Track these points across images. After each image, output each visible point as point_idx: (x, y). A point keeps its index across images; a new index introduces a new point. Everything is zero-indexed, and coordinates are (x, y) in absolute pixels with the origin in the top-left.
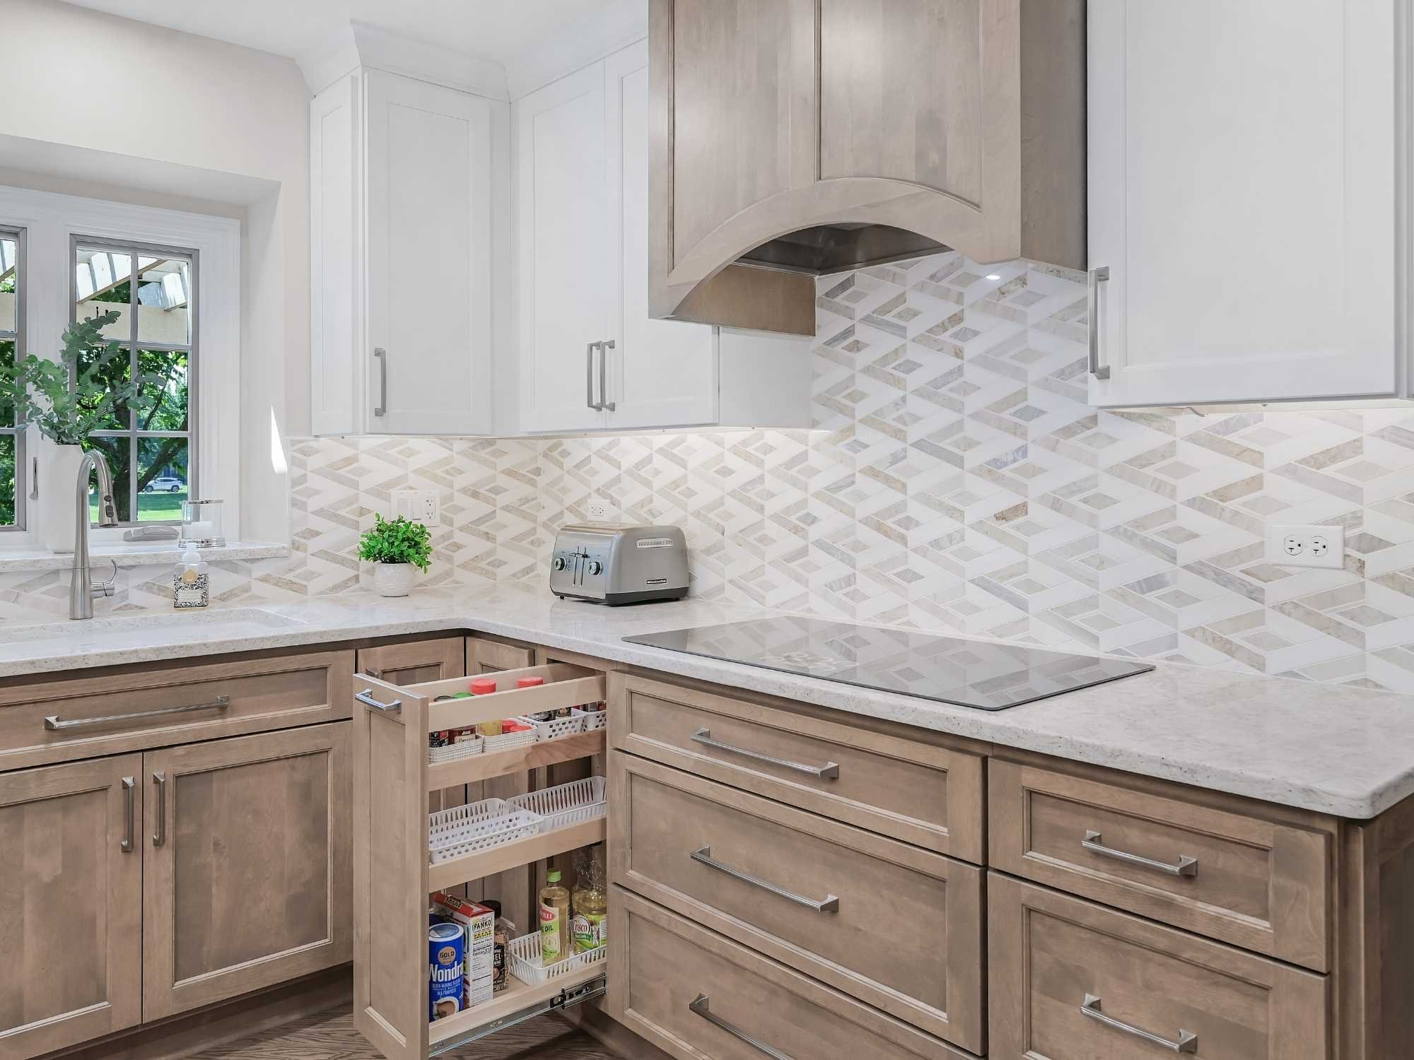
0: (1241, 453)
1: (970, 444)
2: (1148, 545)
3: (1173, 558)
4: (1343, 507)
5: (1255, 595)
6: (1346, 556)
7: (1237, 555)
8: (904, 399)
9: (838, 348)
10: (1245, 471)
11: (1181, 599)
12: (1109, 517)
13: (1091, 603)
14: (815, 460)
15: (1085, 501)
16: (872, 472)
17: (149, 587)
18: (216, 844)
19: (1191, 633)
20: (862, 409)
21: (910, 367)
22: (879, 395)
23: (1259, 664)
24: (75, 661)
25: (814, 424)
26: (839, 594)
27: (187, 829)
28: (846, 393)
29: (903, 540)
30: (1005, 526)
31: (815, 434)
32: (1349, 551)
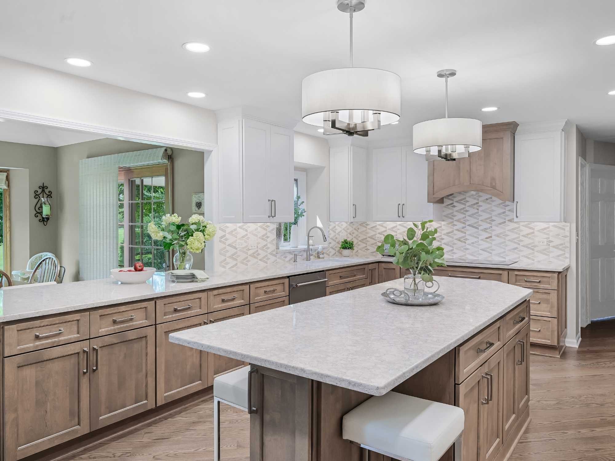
0: (530, 228)
1: (480, 226)
2: (515, 243)
3: (519, 244)
4: (546, 236)
5: (533, 250)
6: (547, 243)
7: (529, 244)
8: (465, 217)
9: (449, 206)
10: (532, 231)
11: (521, 251)
12: (508, 238)
13: (504, 252)
14: (444, 227)
15: (503, 235)
16: (458, 230)
19: (522, 256)
20: (456, 218)
21: (467, 211)
22: (460, 216)
23: (533, 260)
25: (443, 221)
26: (449, 253)
28: (451, 215)
29: (465, 243)
30: (488, 240)
32: (548, 243)
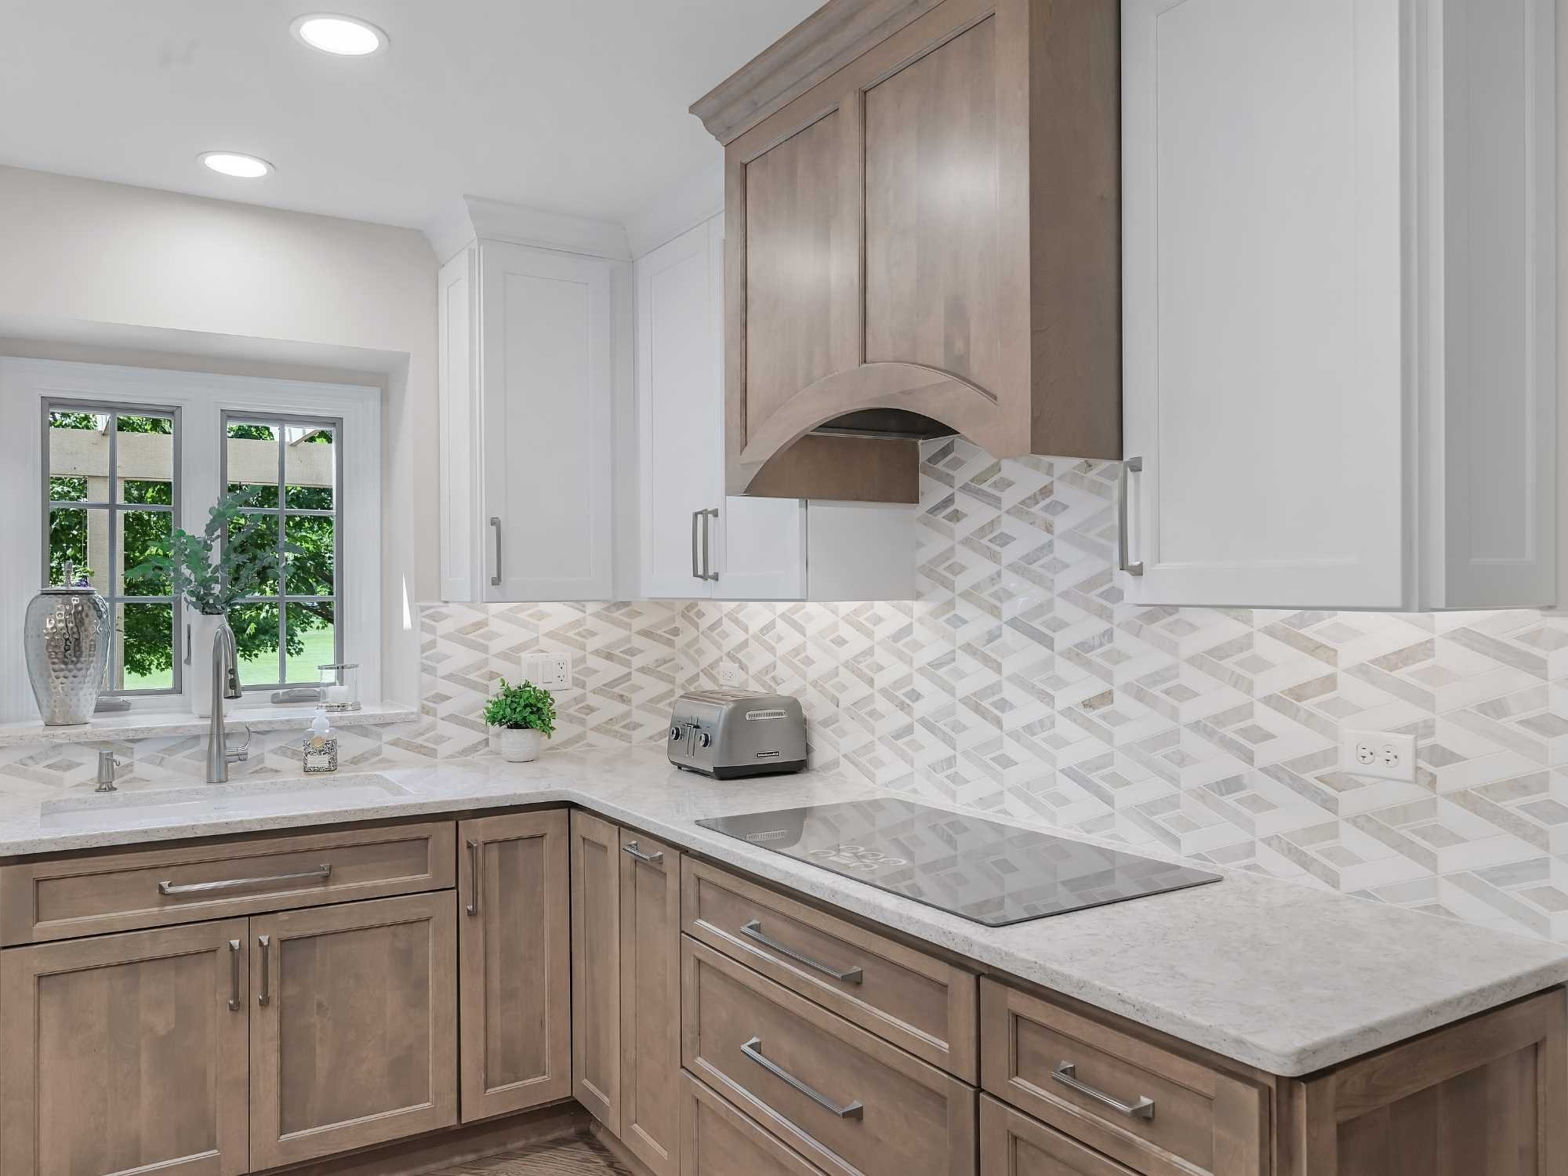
0: (1315, 649)
1: (1060, 625)
2: (1227, 744)
3: (1250, 759)
4: (1417, 714)
5: (1329, 804)
6: (1417, 769)
7: (1309, 762)
8: (999, 574)
9: (940, 516)
10: (1319, 668)
11: (1258, 803)
12: (1190, 711)
13: (1172, 802)
14: (920, 633)
15: (1167, 692)
16: (969, 648)
17: (282, 751)
18: (320, 1005)
19: (1268, 841)
20: (962, 582)
21: (1005, 540)
22: (978, 569)
23: (1333, 880)
24: (185, 831)
25: (918, 596)
26: (941, 776)
27: (291, 991)
28: (947, 564)
29: (999, 723)
30: (1093, 715)
31: (919, 607)
32: (1422, 764)
